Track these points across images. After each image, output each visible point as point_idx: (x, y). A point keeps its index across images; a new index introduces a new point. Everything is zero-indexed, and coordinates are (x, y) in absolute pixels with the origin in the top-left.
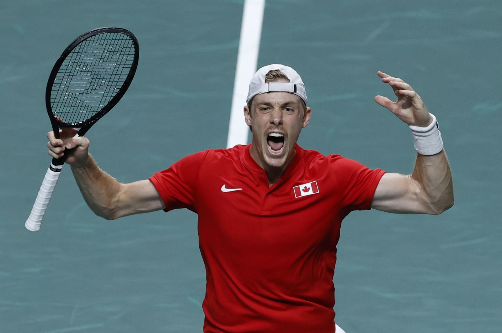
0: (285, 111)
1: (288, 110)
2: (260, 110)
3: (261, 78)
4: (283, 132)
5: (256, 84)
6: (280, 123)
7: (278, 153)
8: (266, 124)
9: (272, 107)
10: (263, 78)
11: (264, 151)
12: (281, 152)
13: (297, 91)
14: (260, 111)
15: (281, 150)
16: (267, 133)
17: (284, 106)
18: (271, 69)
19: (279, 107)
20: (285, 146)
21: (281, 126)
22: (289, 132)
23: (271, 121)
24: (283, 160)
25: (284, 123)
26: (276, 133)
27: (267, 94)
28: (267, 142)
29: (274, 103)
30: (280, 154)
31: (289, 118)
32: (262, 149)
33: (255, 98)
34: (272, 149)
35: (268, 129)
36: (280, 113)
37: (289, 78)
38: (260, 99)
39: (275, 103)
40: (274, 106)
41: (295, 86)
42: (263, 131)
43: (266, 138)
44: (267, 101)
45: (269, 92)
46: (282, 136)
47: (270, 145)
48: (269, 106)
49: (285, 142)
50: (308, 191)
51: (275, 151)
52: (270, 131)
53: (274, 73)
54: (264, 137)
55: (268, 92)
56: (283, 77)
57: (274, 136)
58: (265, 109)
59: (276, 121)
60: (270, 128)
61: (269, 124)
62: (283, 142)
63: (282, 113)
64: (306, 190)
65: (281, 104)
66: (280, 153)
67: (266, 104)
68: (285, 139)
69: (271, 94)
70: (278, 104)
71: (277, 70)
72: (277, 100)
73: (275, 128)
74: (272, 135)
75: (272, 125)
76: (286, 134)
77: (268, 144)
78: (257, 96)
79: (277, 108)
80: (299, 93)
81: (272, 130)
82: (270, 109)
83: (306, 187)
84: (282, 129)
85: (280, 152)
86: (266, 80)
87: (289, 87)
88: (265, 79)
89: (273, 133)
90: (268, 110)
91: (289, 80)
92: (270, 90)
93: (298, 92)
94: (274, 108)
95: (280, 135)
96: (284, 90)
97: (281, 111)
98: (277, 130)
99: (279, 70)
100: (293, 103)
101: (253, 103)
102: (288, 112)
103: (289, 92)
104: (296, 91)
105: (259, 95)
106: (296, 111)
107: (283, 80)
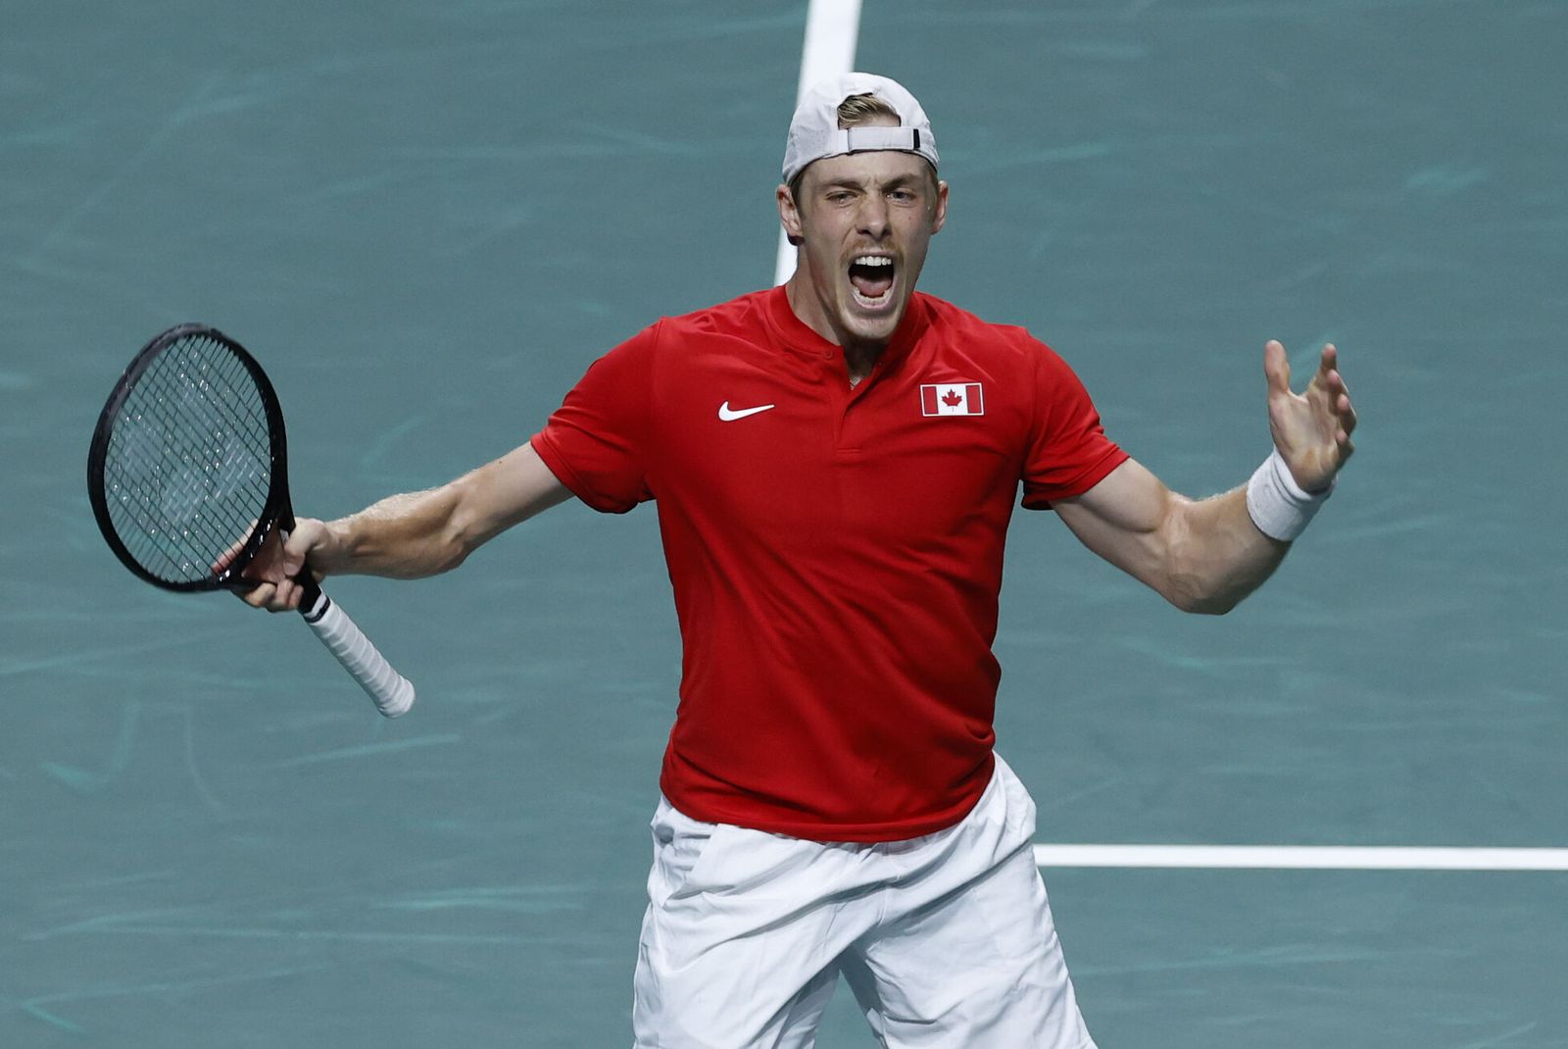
0: (892, 200)
1: (899, 195)
2: (829, 199)
3: (826, 116)
4: (892, 252)
5: (813, 131)
6: (886, 232)
7: (878, 303)
8: (846, 236)
9: (862, 190)
10: (829, 114)
11: (841, 302)
12: (887, 302)
13: (921, 144)
14: (829, 202)
15: (888, 295)
16: (849, 257)
17: (891, 188)
18: (851, 90)
19: (879, 190)
20: (896, 287)
21: (887, 238)
22: (904, 249)
23: (861, 227)
24: (892, 322)
25: (893, 230)
26: (874, 256)
27: (845, 156)
28: (849, 279)
29: (866, 178)
30: (884, 308)
31: (904, 217)
32: (835, 294)
33: (812, 168)
34: (861, 293)
35: (854, 247)
36: (883, 204)
37: (899, 113)
38: (826, 172)
39: (870, 179)
40: (866, 189)
41: (916, 132)
42: (838, 251)
43: (846, 269)
44: (846, 175)
45: (852, 153)
46: (889, 262)
47: (856, 286)
48: (852, 188)
49: (896, 278)
50: (956, 405)
51: (872, 300)
52: (858, 251)
53: (860, 103)
54: (841, 266)
55: (847, 151)
56: (884, 111)
57: (869, 264)
58: (842, 196)
59: (876, 226)
60: (860, 244)
61: (853, 236)
62: (891, 278)
63: (886, 203)
64: (952, 400)
65: (884, 182)
66: (884, 305)
67: (843, 184)
68: (896, 270)
69: (855, 157)
70: (876, 181)
71: (866, 95)
72: (873, 170)
73: (872, 245)
74: (863, 261)
75: (865, 237)
76: (898, 255)
77: (852, 282)
78: (818, 163)
79: (872, 194)
80: (926, 151)
81: (865, 250)
82: (855, 196)
83: (951, 393)
84: (890, 245)
85: (884, 301)
86: (839, 120)
87: (901, 137)
88: (837, 119)
89: (866, 256)
90: (850, 200)
91: (899, 118)
92: (854, 149)
93: (923, 147)
94: (866, 193)
95: (885, 262)
96: (890, 145)
97: (884, 201)
98: (876, 250)
99: (871, 94)
100: (912, 178)
101: (807, 179)
102: (897, 200)
103: (901, 151)
104: (919, 146)
105: (822, 161)
106: (921, 199)
107: (884, 120)
